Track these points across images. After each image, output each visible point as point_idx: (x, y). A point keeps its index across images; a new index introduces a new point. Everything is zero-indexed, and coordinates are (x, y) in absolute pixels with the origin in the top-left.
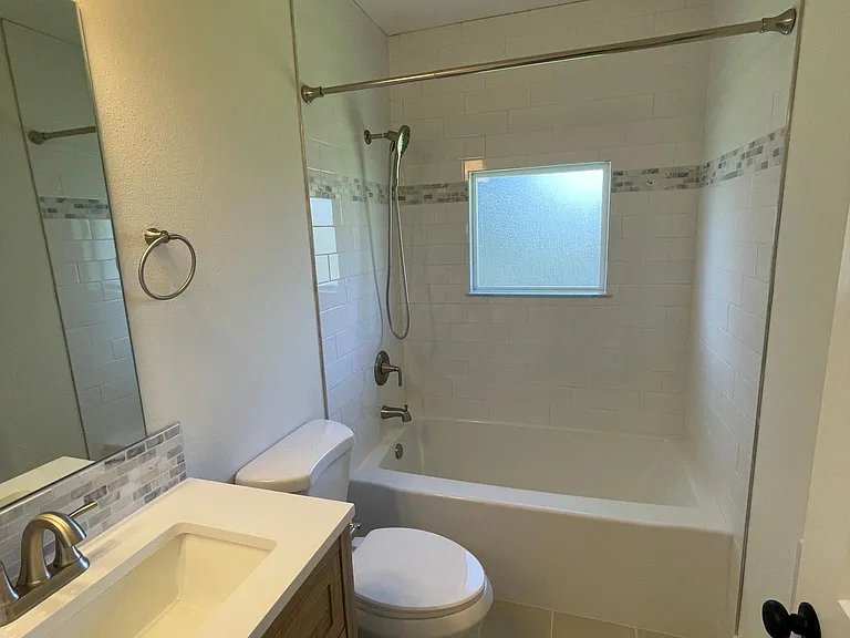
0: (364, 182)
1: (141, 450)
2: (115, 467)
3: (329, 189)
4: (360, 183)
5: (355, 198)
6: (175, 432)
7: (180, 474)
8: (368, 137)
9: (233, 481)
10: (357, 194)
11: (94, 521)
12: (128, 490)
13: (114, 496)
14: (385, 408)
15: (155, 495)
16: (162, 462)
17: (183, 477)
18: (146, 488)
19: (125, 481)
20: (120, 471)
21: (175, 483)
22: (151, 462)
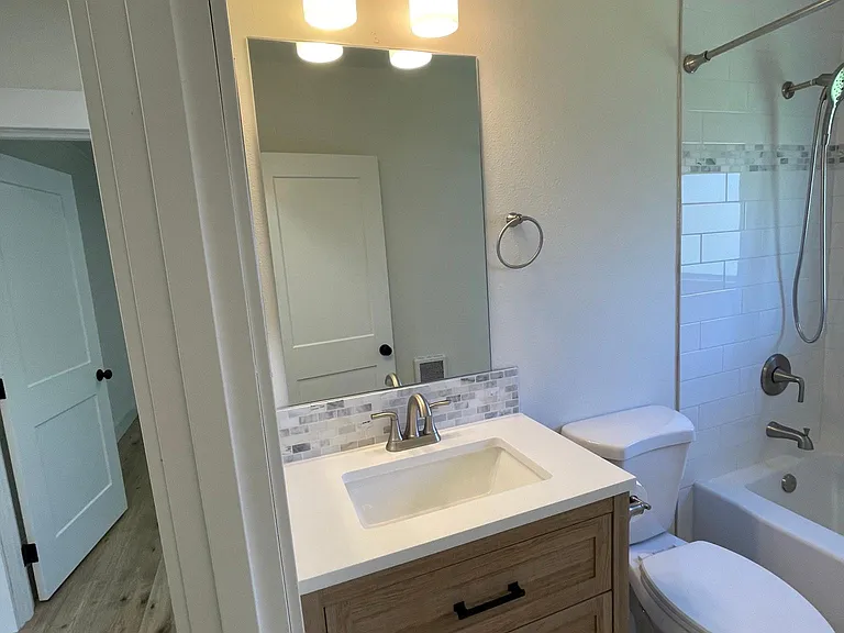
0: (774, 146)
1: (486, 378)
2: (467, 384)
3: (711, 161)
4: (766, 148)
5: (754, 168)
6: (513, 373)
7: (514, 407)
8: (789, 90)
9: (560, 431)
10: (759, 162)
11: (451, 417)
12: (475, 404)
13: (464, 405)
14: (773, 424)
15: (493, 415)
16: (499, 391)
17: (516, 411)
18: (487, 408)
19: (473, 397)
20: (471, 388)
21: (509, 413)
22: (493, 390)
